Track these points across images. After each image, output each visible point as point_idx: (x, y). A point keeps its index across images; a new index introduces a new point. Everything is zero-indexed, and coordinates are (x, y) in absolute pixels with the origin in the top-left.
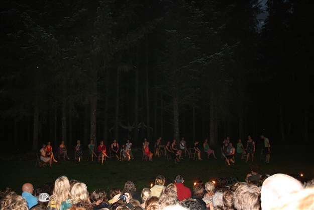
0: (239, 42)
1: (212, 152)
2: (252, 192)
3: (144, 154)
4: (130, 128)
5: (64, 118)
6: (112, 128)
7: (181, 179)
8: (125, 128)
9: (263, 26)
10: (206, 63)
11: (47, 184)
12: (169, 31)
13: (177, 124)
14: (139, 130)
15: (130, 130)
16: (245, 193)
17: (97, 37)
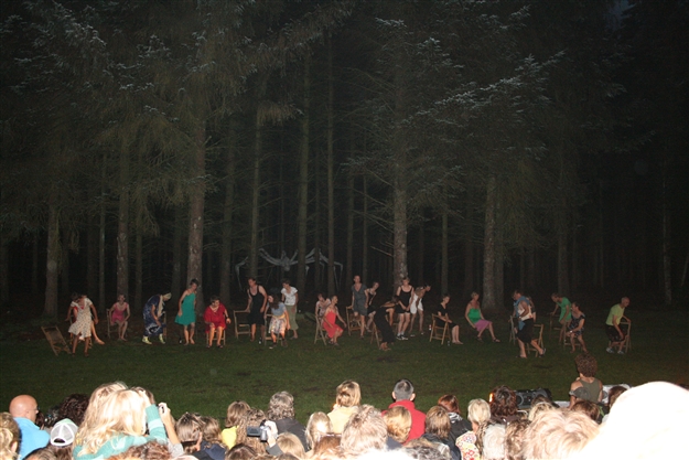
0: (562, 53)
1: (489, 325)
2: (571, 431)
3: (318, 327)
4: (286, 263)
5: (122, 236)
6: (242, 264)
7: (408, 389)
8: (275, 262)
9: (625, 13)
10: (477, 105)
11: (73, 396)
12: (387, 23)
13: (401, 254)
14: (307, 268)
15: (288, 269)
16: (551, 431)
17: (206, 36)
